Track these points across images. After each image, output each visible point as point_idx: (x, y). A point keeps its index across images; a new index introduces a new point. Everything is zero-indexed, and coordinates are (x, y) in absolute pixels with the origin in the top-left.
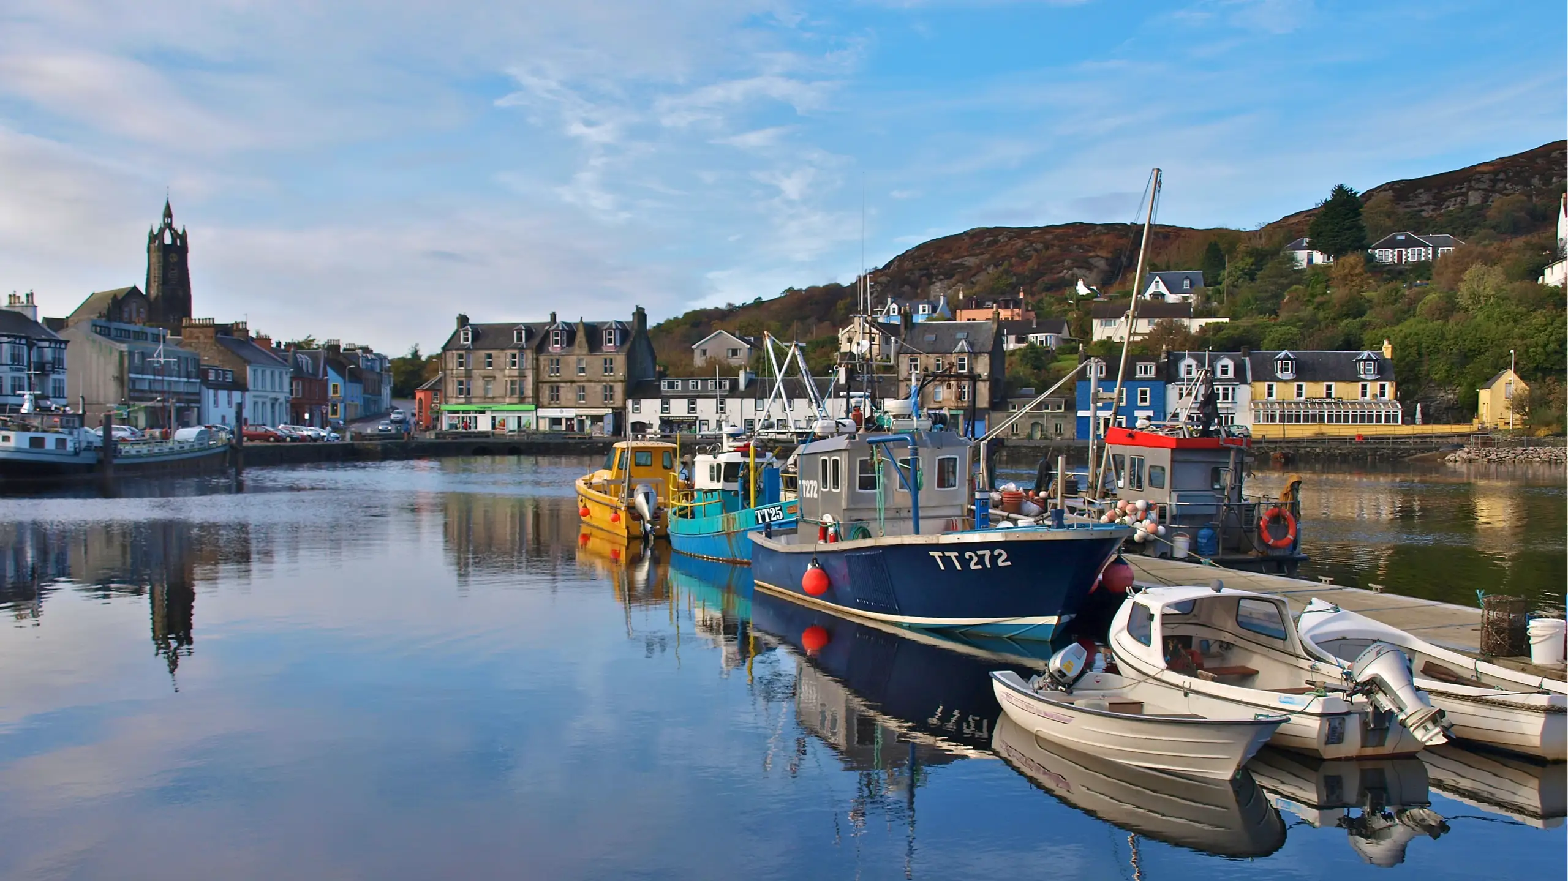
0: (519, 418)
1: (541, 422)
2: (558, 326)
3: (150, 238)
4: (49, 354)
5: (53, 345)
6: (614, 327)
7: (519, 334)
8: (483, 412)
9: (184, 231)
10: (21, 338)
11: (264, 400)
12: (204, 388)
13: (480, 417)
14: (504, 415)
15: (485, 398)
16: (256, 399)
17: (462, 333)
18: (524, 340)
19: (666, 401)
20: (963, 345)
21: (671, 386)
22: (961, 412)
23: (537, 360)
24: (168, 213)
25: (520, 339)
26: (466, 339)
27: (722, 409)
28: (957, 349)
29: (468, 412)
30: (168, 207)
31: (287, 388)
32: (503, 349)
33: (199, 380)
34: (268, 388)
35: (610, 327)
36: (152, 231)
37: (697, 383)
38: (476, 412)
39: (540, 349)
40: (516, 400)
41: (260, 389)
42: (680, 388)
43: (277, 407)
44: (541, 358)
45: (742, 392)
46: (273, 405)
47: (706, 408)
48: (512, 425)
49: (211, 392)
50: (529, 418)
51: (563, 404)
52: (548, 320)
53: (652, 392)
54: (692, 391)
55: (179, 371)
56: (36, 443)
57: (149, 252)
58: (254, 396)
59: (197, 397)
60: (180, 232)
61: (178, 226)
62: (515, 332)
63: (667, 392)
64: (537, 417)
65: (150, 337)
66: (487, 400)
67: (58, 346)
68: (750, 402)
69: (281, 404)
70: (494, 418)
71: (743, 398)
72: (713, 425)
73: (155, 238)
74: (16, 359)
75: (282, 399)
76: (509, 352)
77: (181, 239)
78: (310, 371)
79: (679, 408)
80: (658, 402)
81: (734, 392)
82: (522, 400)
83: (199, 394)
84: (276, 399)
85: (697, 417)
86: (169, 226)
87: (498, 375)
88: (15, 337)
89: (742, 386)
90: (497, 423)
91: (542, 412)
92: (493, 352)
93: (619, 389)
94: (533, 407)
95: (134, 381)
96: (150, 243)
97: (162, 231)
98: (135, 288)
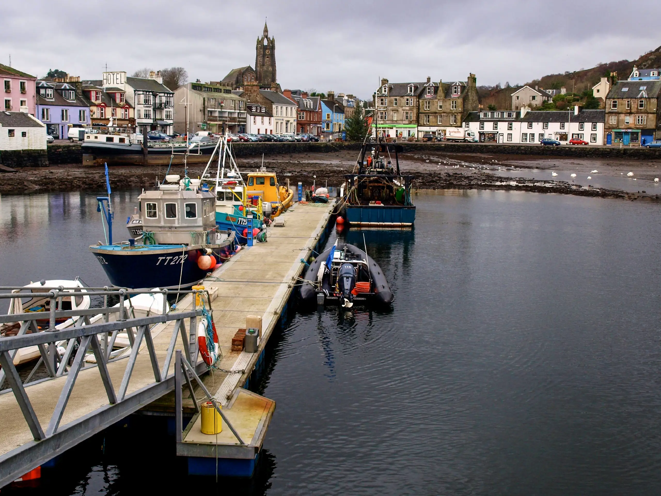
0: (409, 131)
1: (420, 133)
2: (430, 84)
3: (257, 42)
4: (164, 100)
5: (166, 95)
6: (457, 85)
7: (411, 88)
8: (392, 128)
9: (273, 39)
10: (149, 92)
11: (282, 121)
12: (248, 116)
13: (390, 130)
14: (403, 129)
15: (393, 121)
16: (277, 121)
17: (383, 88)
18: (413, 91)
19: (482, 122)
20: (642, 94)
21: (485, 115)
22: (640, 131)
23: (419, 101)
24: (266, 31)
25: (411, 91)
26: (385, 91)
27: (510, 127)
28: (639, 96)
29: (385, 128)
30: (266, 27)
31: (295, 115)
32: (402, 96)
33: (246, 112)
34: (284, 115)
35: (456, 85)
36: (258, 39)
37: (499, 114)
38: (388, 128)
39: (420, 96)
40: (407, 122)
41: (280, 116)
42: (490, 117)
43: (289, 124)
44: (420, 101)
45: (522, 119)
46: (287, 124)
47: (503, 127)
48: (405, 134)
49: (252, 117)
50: (414, 131)
51: (431, 125)
52: (426, 81)
53: (475, 118)
54: (496, 118)
55: (235, 107)
56: (110, 140)
57: (257, 49)
58: (276, 119)
59: (244, 120)
60: (271, 39)
61: (270, 36)
62: (409, 88)
63: (483, 118)
64: (418, 131)
65: (222, 91)
66: (394, 122)
67: (169, 95)
68: (525, 124)
69: (291, 123)
70: (397, 131)
71: (522, 122)
72: (506, 136)
73: (260, 42)
74: (146, 101)
75: (292, 120)
76: (406, 98)
77: (272, 43)
78: (312, 107)
79: (489, 127)
80: (478, 124)
81: (518, 119)
82: (410, 123)
83: (245, 118)
84: (288, 121)
85: (498, 132)
86: (267, 37)
87: (400, 110)
88: (147, 92)
89: (522, 116)
90: (398, 134)
91: (420, 128)
92: (397, 98)
93: (459, 117)
94: (416, 126)
95: (211, 112)
96: (257, 45)
97: (263, 39)
98: (250, 67)
